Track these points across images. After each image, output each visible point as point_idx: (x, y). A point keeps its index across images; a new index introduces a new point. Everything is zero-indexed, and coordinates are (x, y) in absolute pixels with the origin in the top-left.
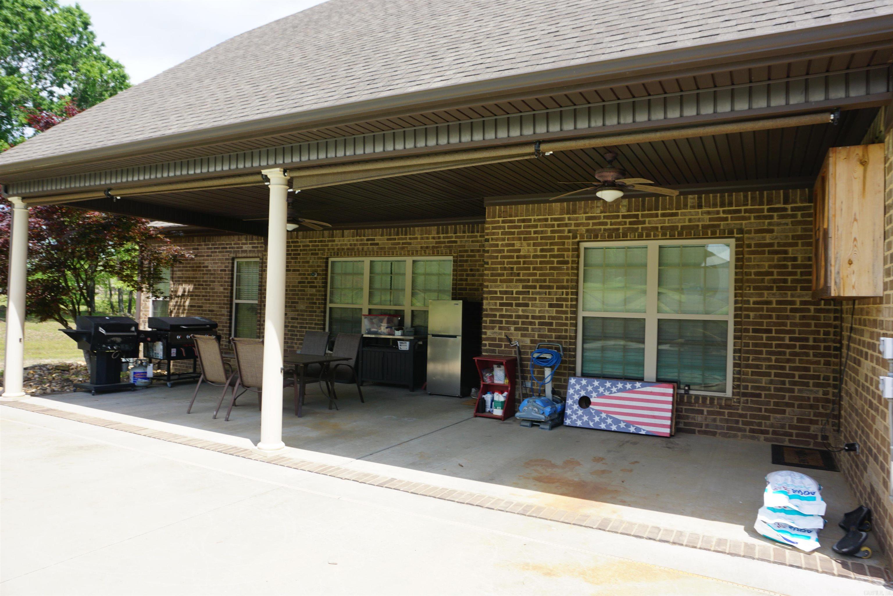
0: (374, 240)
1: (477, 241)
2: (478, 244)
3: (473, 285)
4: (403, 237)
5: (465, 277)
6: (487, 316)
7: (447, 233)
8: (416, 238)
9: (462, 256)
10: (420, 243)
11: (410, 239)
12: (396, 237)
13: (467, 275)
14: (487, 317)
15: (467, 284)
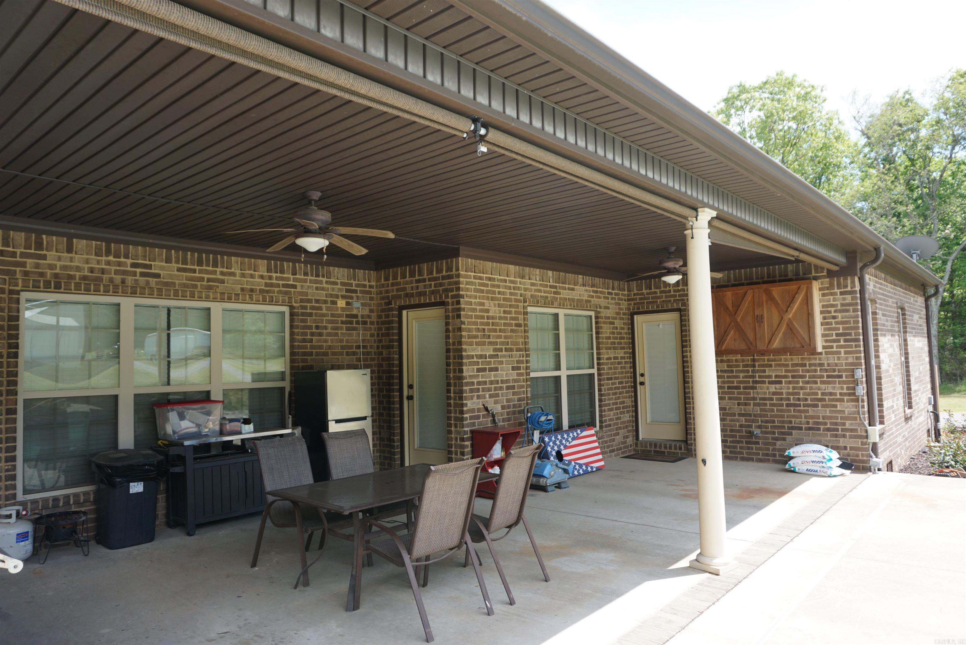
0: (150, 267)
1: (323, 289)
2: (324, 292)
3: (321, 347)
4: (210, 268)
5: (309, 337)
6: (468, 384)
7: (282, 272)
8: (233, 274)
9: (305, 308)
10: (238, 282)
11: (222, 273)
12: (197, 268)
13: (312, 334)
14: (466, 386)
15: (312, 347)
